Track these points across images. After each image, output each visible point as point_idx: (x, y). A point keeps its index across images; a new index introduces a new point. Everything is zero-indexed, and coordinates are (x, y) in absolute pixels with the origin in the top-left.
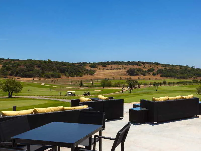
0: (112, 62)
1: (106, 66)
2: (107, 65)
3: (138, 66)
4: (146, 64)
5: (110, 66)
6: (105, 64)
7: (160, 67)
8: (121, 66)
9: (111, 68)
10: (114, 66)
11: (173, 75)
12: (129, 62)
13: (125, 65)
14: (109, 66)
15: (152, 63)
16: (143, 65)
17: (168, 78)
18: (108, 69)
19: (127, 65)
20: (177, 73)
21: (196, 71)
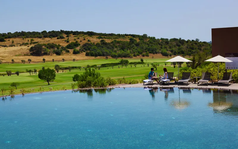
0: (16, 32)
1: (5, 40)
2: (6, 38)
3: (58, 39)
4: (72, 35)
5: (11, 40)
6: (3, 38)
7: (94, 40)
8: (30, 39)
9: (13, 43)
10: (17, 40)
11: (107, 53)
12: (44, 32)
13: (37, 37)
14: (9, 40)
15: (83, 33)
16: (67, 37)
17: (99, 57)
18: (5, 46)
19: (40, 38)
20: (115, 49)
21: (148, 44)
